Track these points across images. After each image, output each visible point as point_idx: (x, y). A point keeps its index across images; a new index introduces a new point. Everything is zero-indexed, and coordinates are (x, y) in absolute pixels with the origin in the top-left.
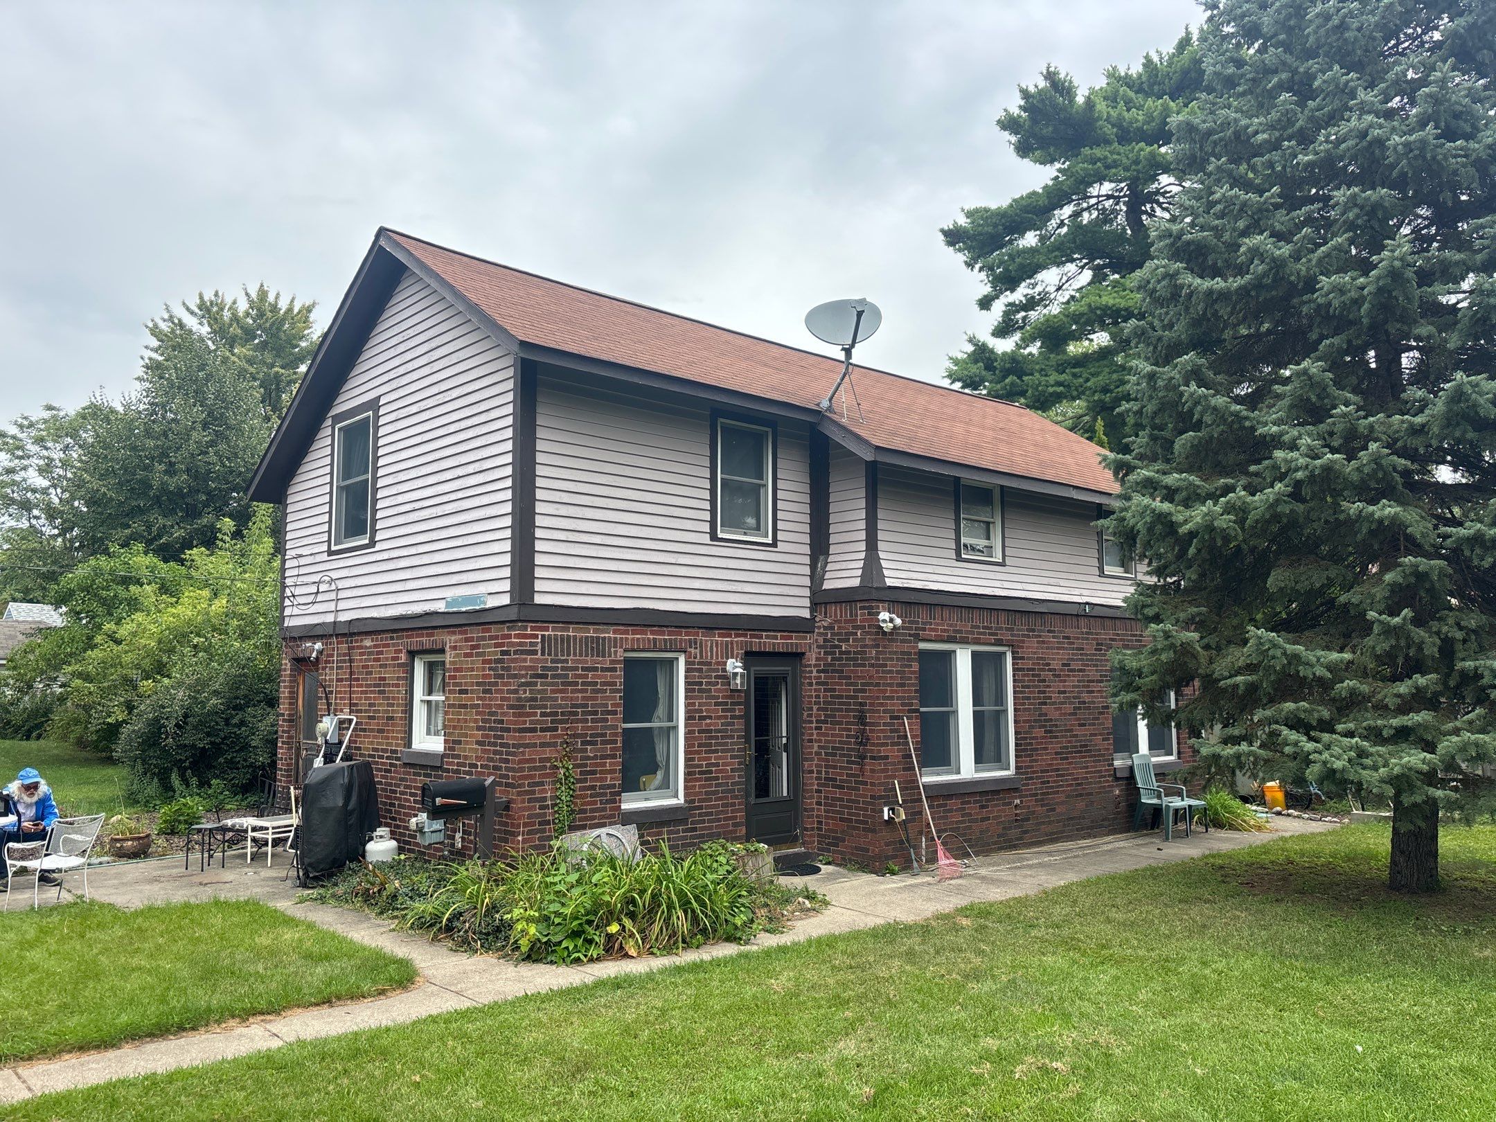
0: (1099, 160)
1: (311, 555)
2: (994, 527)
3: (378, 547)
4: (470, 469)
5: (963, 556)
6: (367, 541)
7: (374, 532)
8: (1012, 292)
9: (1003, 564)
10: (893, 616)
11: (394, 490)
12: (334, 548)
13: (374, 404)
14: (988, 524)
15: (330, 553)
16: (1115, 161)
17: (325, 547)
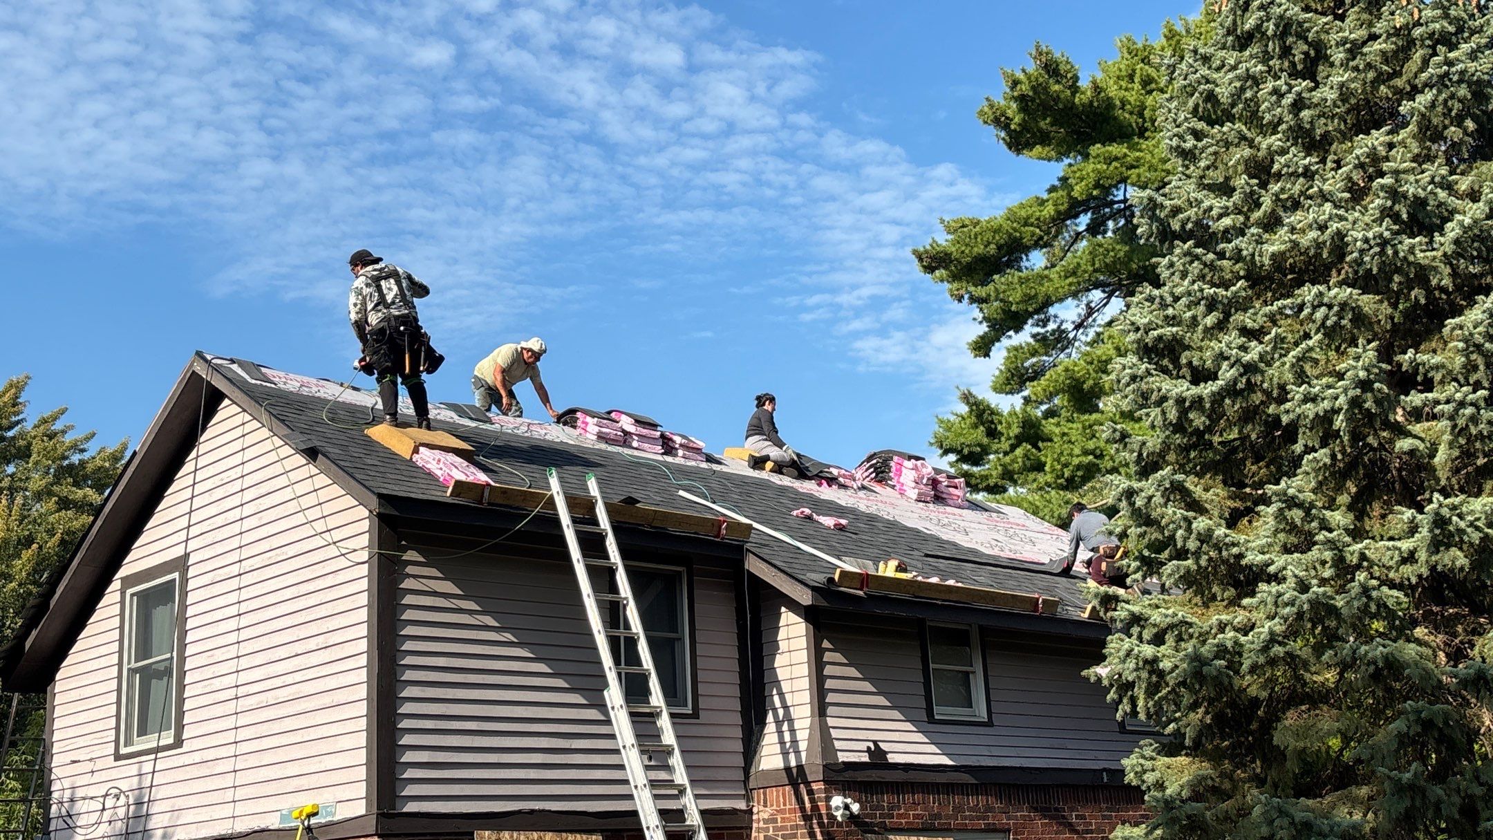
0: (1116, 159)
1: (91, 760)
2: (975, 678)
3: (187, 746)
4: (312, 644)
5: (936, 717)
6: (171, 741)
7: (180, 728)
8: (1017, 332)
9: (989, 724)
10: (849, 800)
11: (208, 672)
12: (123, 751)
13: (181, 564)
14: (967, 674)
15: (118, 757)
16: (1138, 159)
17: (111, 749)
